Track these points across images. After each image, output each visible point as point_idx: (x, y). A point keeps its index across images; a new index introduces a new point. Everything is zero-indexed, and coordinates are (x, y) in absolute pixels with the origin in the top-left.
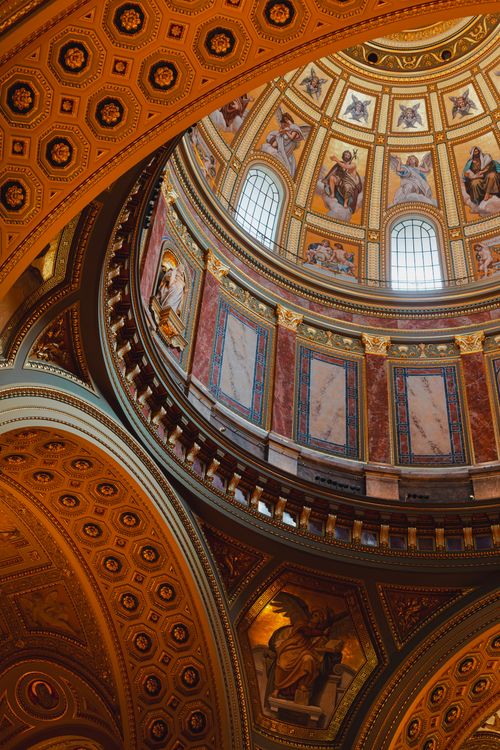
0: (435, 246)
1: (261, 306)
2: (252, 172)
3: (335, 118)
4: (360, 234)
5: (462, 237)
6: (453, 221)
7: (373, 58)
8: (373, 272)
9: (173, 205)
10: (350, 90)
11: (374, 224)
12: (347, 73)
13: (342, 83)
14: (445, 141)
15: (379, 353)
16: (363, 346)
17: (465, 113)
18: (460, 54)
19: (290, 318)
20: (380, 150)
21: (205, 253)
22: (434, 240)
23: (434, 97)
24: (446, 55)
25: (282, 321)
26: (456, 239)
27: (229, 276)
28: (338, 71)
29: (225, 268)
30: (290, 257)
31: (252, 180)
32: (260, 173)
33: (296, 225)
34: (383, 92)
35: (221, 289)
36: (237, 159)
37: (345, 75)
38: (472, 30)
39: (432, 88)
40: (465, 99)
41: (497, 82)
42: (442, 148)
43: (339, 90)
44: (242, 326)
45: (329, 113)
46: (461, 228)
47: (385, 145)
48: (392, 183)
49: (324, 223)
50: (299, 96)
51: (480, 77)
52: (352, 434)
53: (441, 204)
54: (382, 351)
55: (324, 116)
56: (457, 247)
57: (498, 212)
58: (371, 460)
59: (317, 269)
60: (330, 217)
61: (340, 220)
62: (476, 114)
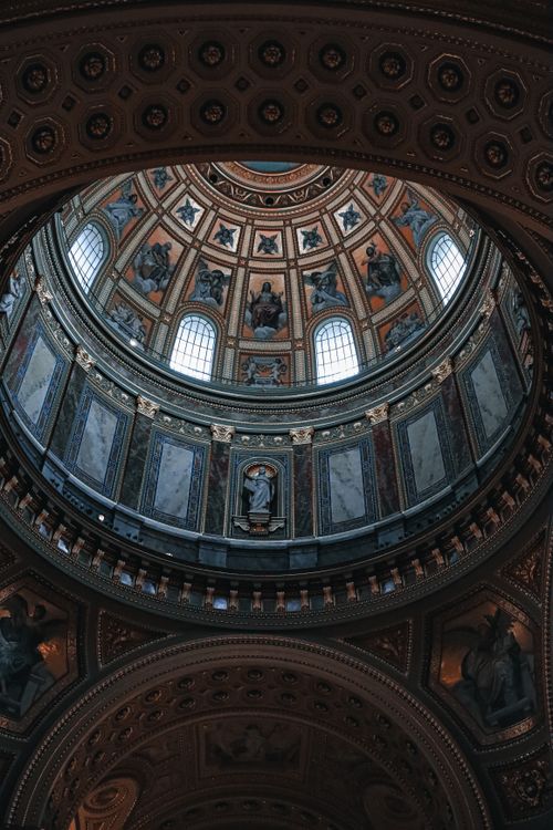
0: (211, 346)
1: (66, 340)
2: (90, 226)
3: (167, 212)
4: (156, 313)
5: (236, 347)
6: (232, 332)
7: (213, 178)
8: (158, 346)
10: (187, 195)
12: (190, 180)
13: (183, 186)
14: (246, 266)
15: (148, 415)
16: (136, 405)
18: (281, 205)
19: (87, 360)
20: (193, 252)
21: (38, 277)
22: (212, 341)
24: (270, 202)
25: (79, 358)
26: (230, 347)
27: (49, 305)
28: (184, 176)
29: (50, 297)
30: (99, 308)
31: (87, 232)
32: (94, 229)
33: (109, 284)
34: (212, 208)
36: (83, 210)
37: (188, 182)
38: (296, 191)
39: (250, 221)
41: (301, 238)
42: (241, 271)
43: (179, 191)
44: (47, 350)
45: (165, 205)
46: (237, 340)
47: (199, 250)
48: (193, 282)
49: (131, 293)
50: (147, 181)
51: (289, 230)
52: (109, 475)
53: (227, 314)
54: (151, 415)
55: (160, 206)
56: (230, 353)
57: (269, 339)
58: (119, 502)
59: (115, 326)
60: (137, 287)
61: (145, 295)
62: (276, 255)
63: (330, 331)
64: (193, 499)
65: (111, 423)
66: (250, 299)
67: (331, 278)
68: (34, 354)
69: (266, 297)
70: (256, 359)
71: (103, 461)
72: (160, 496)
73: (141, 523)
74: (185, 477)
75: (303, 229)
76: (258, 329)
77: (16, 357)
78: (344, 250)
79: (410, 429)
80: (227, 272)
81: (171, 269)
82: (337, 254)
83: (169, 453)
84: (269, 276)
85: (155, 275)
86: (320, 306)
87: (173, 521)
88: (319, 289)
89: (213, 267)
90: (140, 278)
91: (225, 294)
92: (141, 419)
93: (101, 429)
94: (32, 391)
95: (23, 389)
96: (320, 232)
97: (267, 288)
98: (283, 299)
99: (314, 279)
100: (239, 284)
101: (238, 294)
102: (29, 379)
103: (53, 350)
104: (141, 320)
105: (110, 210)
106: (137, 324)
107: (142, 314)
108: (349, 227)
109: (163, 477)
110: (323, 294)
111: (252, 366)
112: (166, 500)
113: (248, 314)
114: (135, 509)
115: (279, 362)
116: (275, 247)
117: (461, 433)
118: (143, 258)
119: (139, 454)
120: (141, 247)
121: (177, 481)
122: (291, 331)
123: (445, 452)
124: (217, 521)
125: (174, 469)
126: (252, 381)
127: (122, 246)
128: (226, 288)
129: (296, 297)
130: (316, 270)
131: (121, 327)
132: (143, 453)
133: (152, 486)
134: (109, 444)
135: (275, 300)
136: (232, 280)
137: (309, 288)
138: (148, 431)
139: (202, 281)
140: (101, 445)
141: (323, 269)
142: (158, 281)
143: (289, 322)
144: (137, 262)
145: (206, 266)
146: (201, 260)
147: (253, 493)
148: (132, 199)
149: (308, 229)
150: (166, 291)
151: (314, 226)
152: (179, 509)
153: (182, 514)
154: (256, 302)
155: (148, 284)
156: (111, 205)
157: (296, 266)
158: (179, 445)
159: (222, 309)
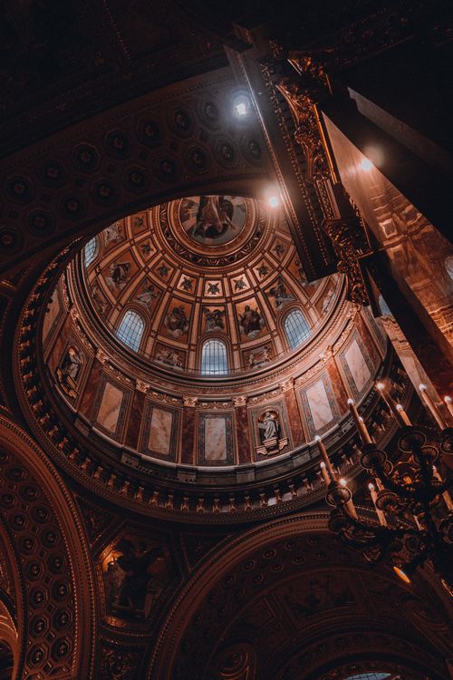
1: (127, 379)
2: (130, 312)
4: (186, 346)
5: (239, 349)
6: (235, 341)
8: (191, 366)
9: (78, 322)
11: (193, 341)
12: (181, 266)
13: (179, 271)
14: (231, 301)
16: (183, 402)
17: (241, 288)
18: (239, 259)
19: (142, 386)
20: (198, 305)
21: (96, 349)
22: (225, 351)
23: (225, 279)
25: (138, 387)
26: (235, 350)
27: (109, 362)
28: (177, 265)
29: (107, 358)
30: (147, 356)
31: (129, 316)
32: (133, 313)
33: (151, 341)
34: (200, 276)
35: (104, 369)
36: (120, 304)
38: (244, 247)
39: (225, 275)
40: (241, 281)
41: (257, 273)
42: (229, 305)
43: (177, 274)
44: (114, 389)
45: (172, 285)
46: (238, 345)
47: (201, 302)
48: (203, 321)
49: (166, 340)
50: (156, 275)
51: (248, 271)
52: (173, 449)
53: (229, 333)
54: (193, 405)
55: (169, 287)
56: (236, 354)
57: (258, 337)
58: (182, 462)
59: (161, 363)
60: (171, 337)
61: (176, 339)
62: (247, 288)
63: (291, 319)
64: (229, 445)
65: (168, 418)
66: (240, 319)
67: (282, 288)
68: (105, 393)
69: (249, 314)
70: (252, 351)
71: (166, 441)
72: (208, 451)
73: (196, 470)
74: (222, 435)
75: (256, 267)
76: (250, 334)
77: (88, 398)
78: (283, 269)
79: (346, 356)
80: (221, 309)
81: (188, 319)
82: (280, 272)
83: (210, 424)
84: (247, 302)
85: (179, 326)
86: (281, 307)
87: (219, 463)
88: (277, 297)
89: (212, 309)
90: (170, 331)
91: (224, 322)
92: (188, 409)
93: (162, 424)
94: (108, 414)
95: (101, 414)
96: (266, 265)
97: (247, 308)
98: (259, 311)
99: (272, 293)
100: (230, 313)
101: (231, 319)
102: (104, 408)
103: (119, 387)
104: (177, 354)
105: (139, 299)
106: (175, 357)
107: (177, 351)
108: (280, 254)
109: (208, 439)
110: (280, 299)
111: (251, 356)
112: (213, 452)
113: (241, 327)
114: (191, 463)
115: (266, 348)
116: (243, 284)
117: (371, 346)
118: (169, 319)
119: (189, 430)
120: (165, 313)
121: (218, 438)
122: (269, 328)
123: (367, 361)
124: (246, 454)
125: (214, 432)
126: (253, 365)
127: (153, 317)
128: (224, 318)
129: (265, 307)
130: (272, 287)
131: (164, 362)
132: (192, 429)
133: (202, 446)
134: (169, 430)
135: (254, 314)
136: (226, 311)
137: (272, 299)
138: (193, 415)
139: (209, 319)
140: (163, 432)
141: (275, 285)
142: (182, 329)
143: (266, 324)
144: (166, 322)
145: (208, 310)
146: (203, 308)
147: (265, 430)
148: (150, 289)
149: (259, 266)
150: (189, 333)
151: (261, 263)
152: (221, 455)
153: (224, 457)
154: (244, 319)
155: (176, 333)
156: (138, 296)
157: (260, 290)
158: (215, 418)
159: (225, 330)
